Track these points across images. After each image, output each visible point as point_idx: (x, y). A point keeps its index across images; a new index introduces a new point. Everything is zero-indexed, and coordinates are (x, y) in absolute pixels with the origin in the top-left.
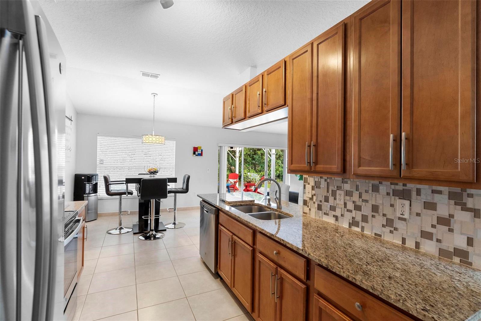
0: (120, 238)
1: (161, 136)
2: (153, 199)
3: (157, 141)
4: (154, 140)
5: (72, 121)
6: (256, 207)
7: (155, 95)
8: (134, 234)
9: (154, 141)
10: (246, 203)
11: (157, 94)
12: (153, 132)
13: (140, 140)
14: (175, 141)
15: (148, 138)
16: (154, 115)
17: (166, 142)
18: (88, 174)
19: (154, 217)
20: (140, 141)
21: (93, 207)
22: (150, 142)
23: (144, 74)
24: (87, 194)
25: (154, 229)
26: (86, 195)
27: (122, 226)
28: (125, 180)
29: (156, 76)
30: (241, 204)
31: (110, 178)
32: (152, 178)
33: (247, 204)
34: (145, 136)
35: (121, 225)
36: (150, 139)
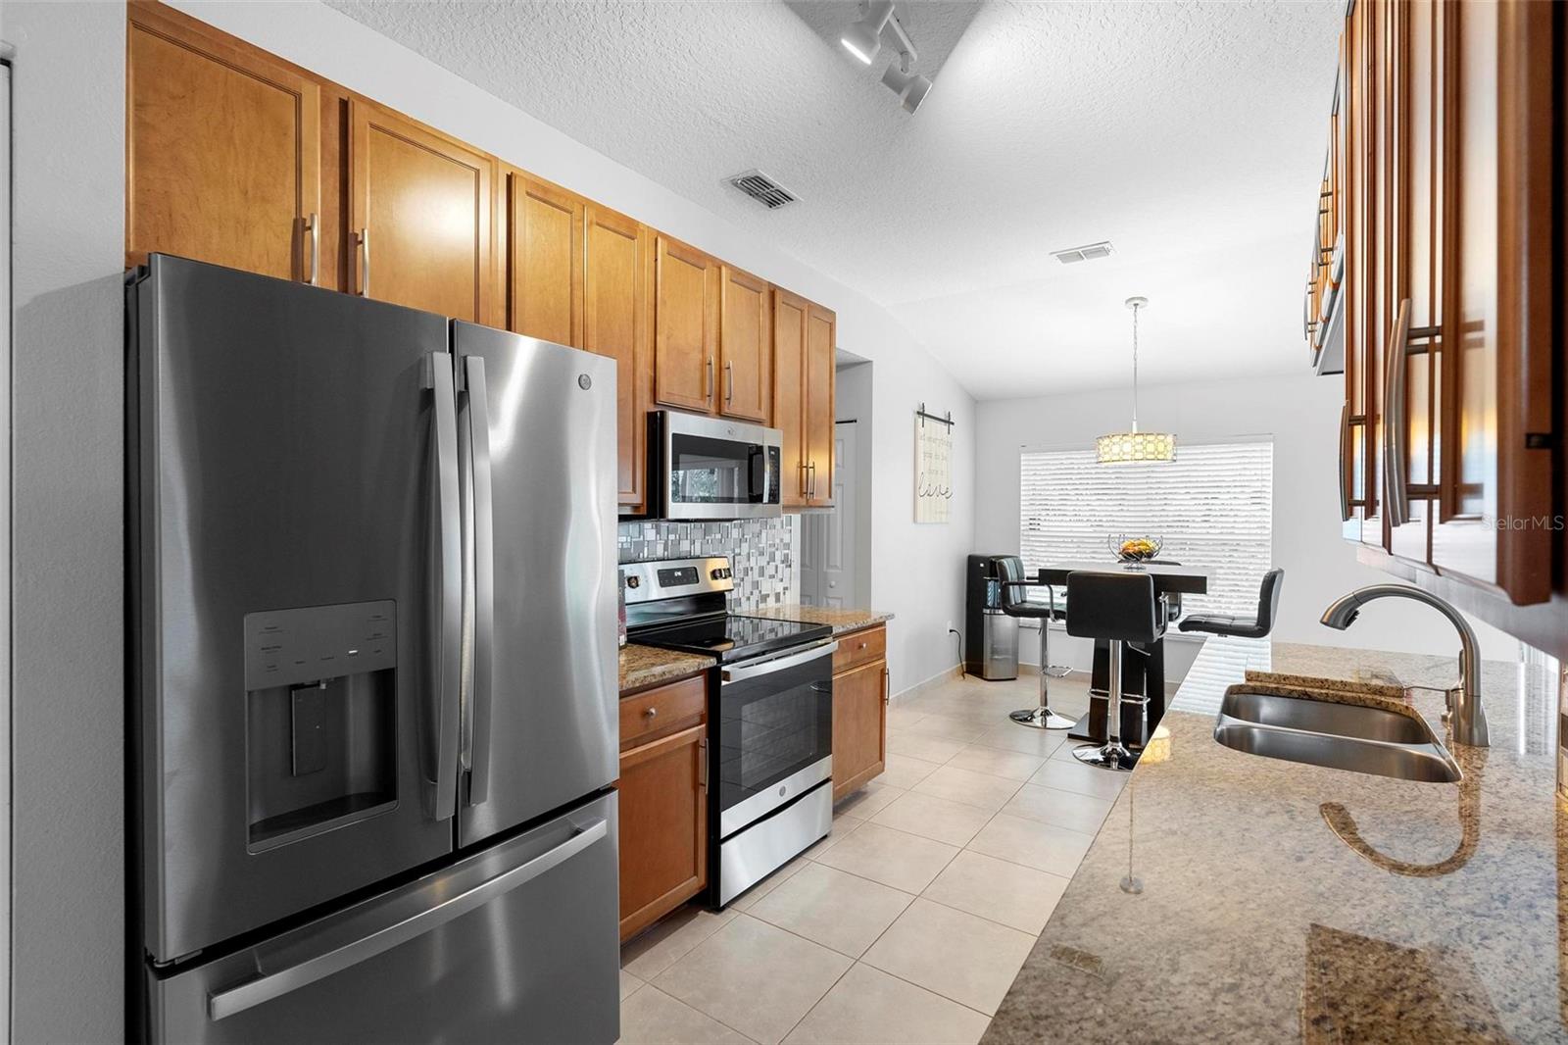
0: (1042, 737)
1: (1163, 434)
2: (1116, 638)
3: (1136, 451)
4: (1125, 450)
5: (953, 424)
6: (1388, 716)
7: (1136, 302)
8: (1071, 737)
9: (1128, 453)
10: (1341, 693)
11: (1142, 299)
12: (1134, 423)
13: (1091, 456)
14: (1272, 444)
15: (1108, 446)
16: (1135, 369)
17: (1181, 450)
18: (993, 557)
19: (1120, 697)
20: (1093, 458)
21: (1010, 646)
22: (1149, 457)
23: (1067, 257)
24: (988, 607)
25: (1119, 735)
26: (988, 611)
27: (1048, 708)
28: (1037, 574)
29: (1099, 250)
30: (1307, 690)
31: (1025, 568)
32: (1135, 573)
33: (1342, 697)
34: (1107, 441)
35: (1046, 705)
36: (1151, 448)
